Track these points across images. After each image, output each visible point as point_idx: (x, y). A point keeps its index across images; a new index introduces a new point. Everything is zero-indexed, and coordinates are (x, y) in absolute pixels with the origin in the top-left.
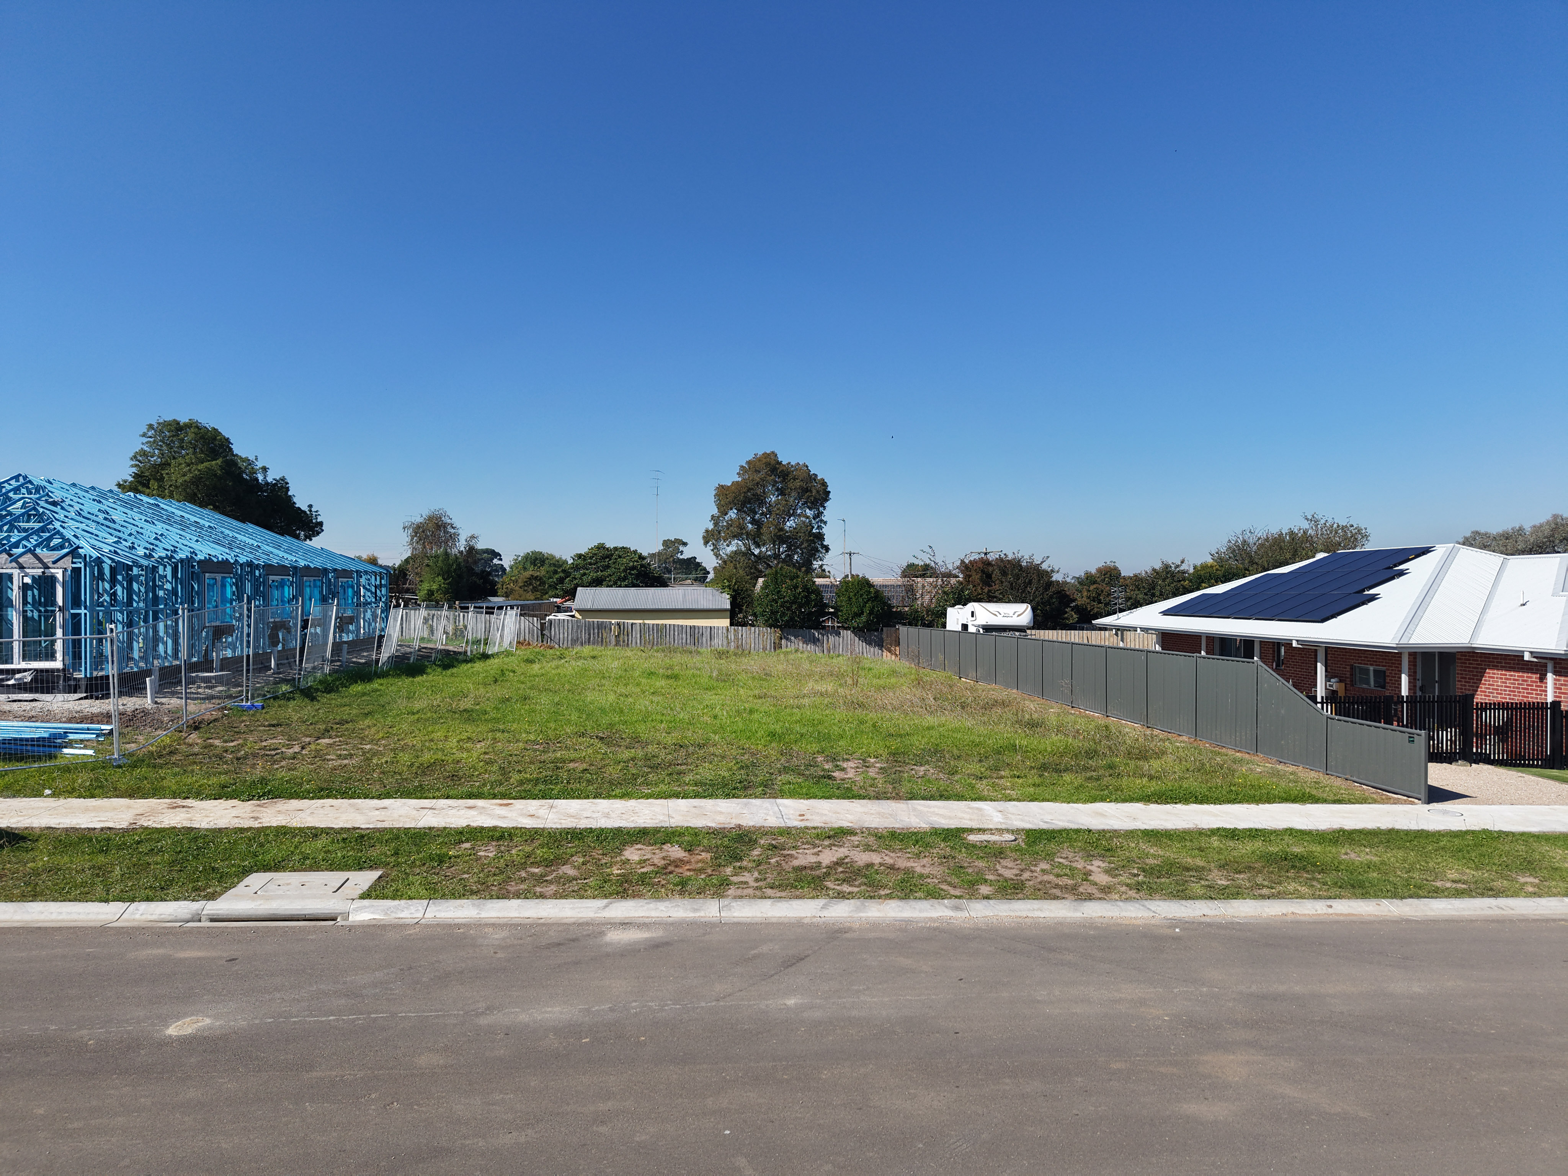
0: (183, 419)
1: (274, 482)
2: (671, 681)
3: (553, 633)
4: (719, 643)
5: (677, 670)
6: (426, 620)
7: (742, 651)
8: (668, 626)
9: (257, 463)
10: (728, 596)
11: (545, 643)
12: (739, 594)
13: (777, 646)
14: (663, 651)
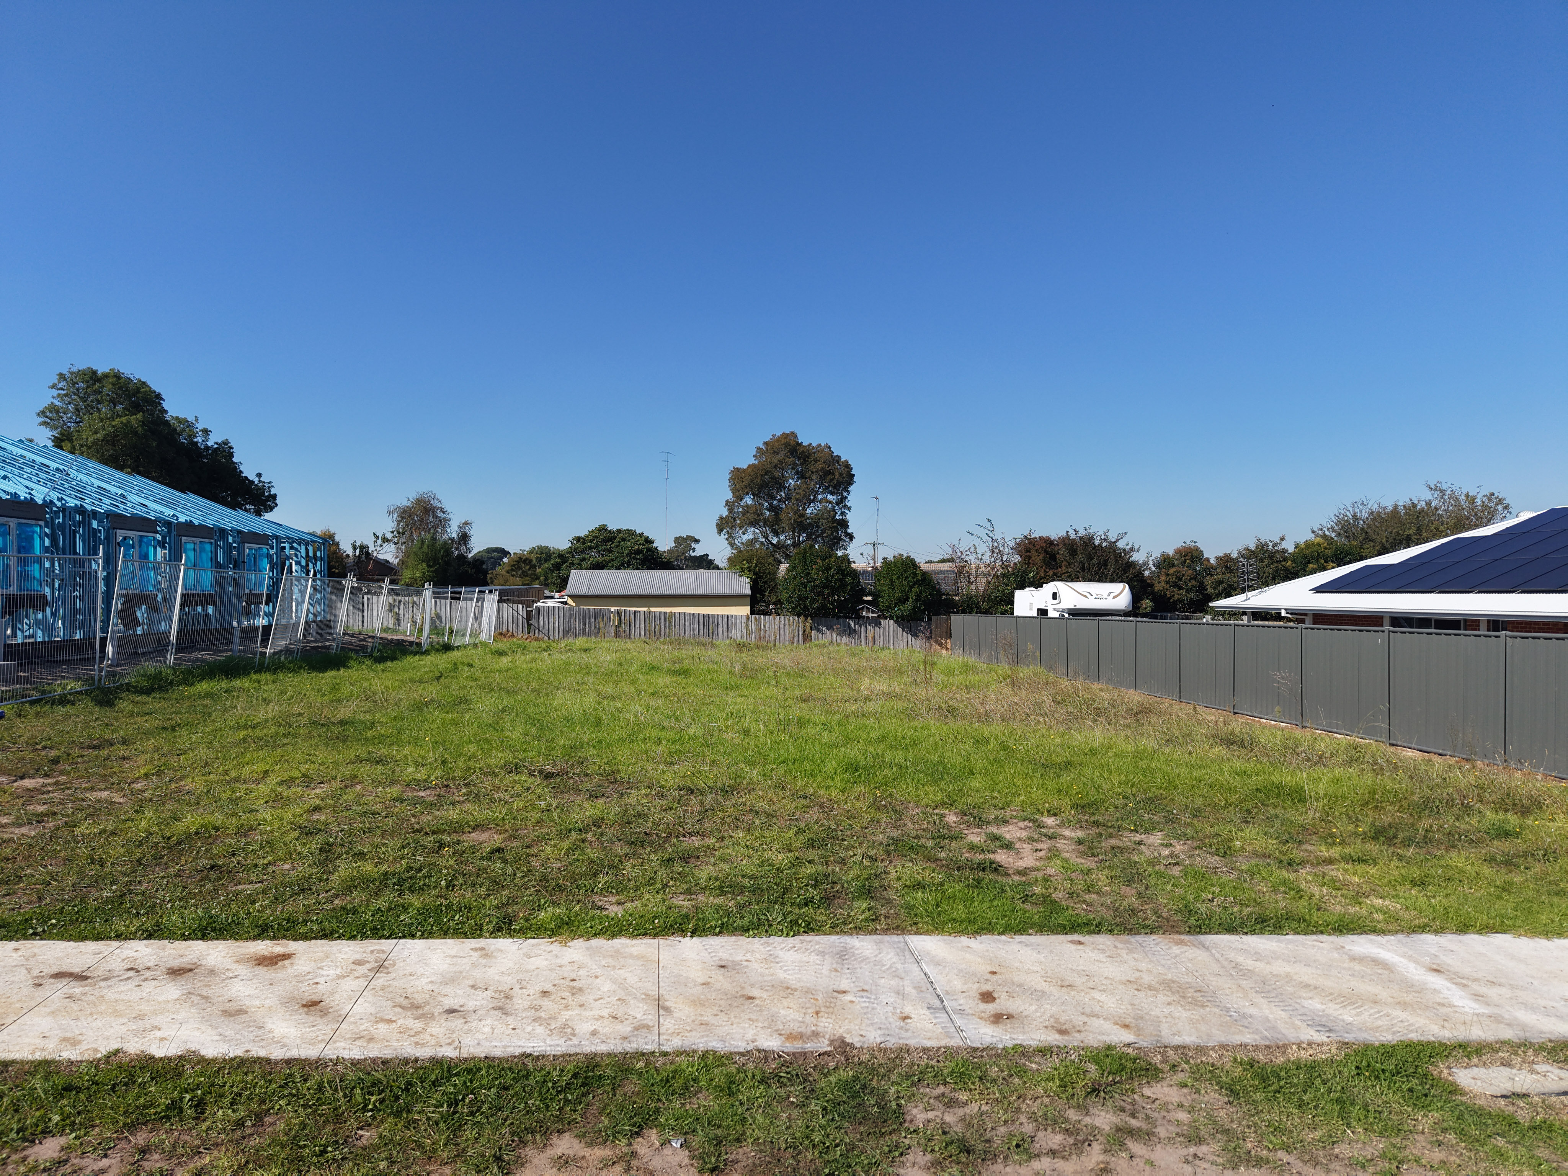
0: (102, 369)
1: (216, 446)
2: (679, 678)
3: (541, 623)
4: (738, 634)
5: (686, 664)
6: (391, 607)
7: (764, 644)
8: (677, 616)
9: (197, 425)
10: (748, 580)
11: (531, 634)
12: (761, 577)
13: (806, 638)
14: (671, 643)
